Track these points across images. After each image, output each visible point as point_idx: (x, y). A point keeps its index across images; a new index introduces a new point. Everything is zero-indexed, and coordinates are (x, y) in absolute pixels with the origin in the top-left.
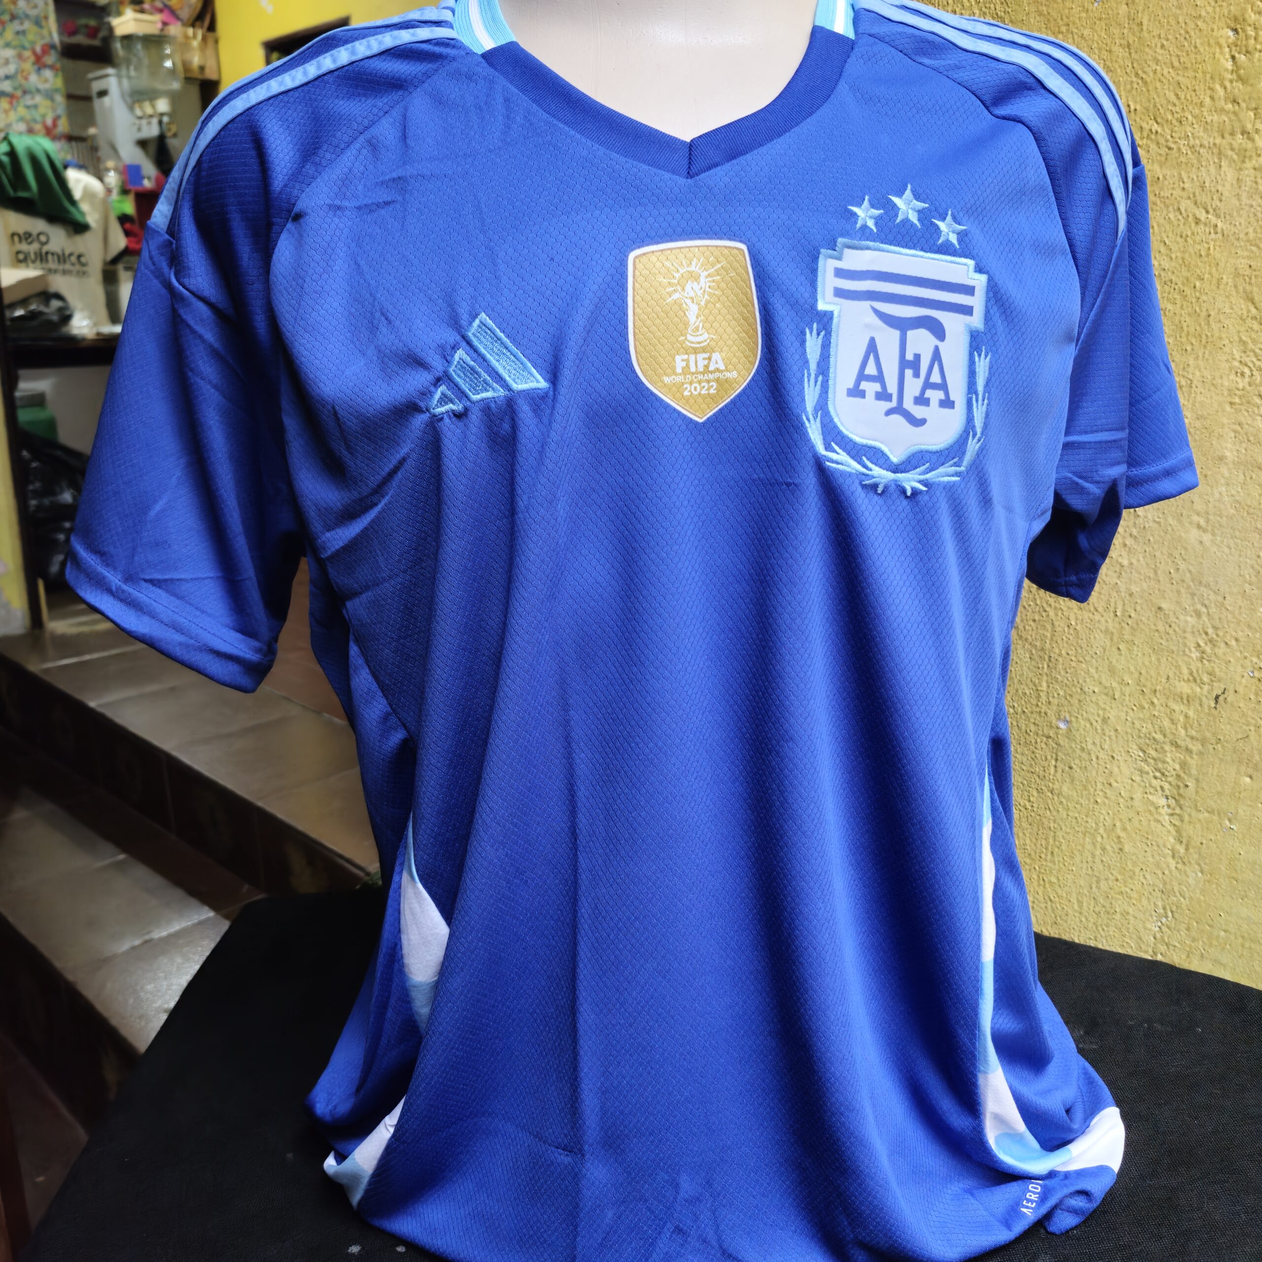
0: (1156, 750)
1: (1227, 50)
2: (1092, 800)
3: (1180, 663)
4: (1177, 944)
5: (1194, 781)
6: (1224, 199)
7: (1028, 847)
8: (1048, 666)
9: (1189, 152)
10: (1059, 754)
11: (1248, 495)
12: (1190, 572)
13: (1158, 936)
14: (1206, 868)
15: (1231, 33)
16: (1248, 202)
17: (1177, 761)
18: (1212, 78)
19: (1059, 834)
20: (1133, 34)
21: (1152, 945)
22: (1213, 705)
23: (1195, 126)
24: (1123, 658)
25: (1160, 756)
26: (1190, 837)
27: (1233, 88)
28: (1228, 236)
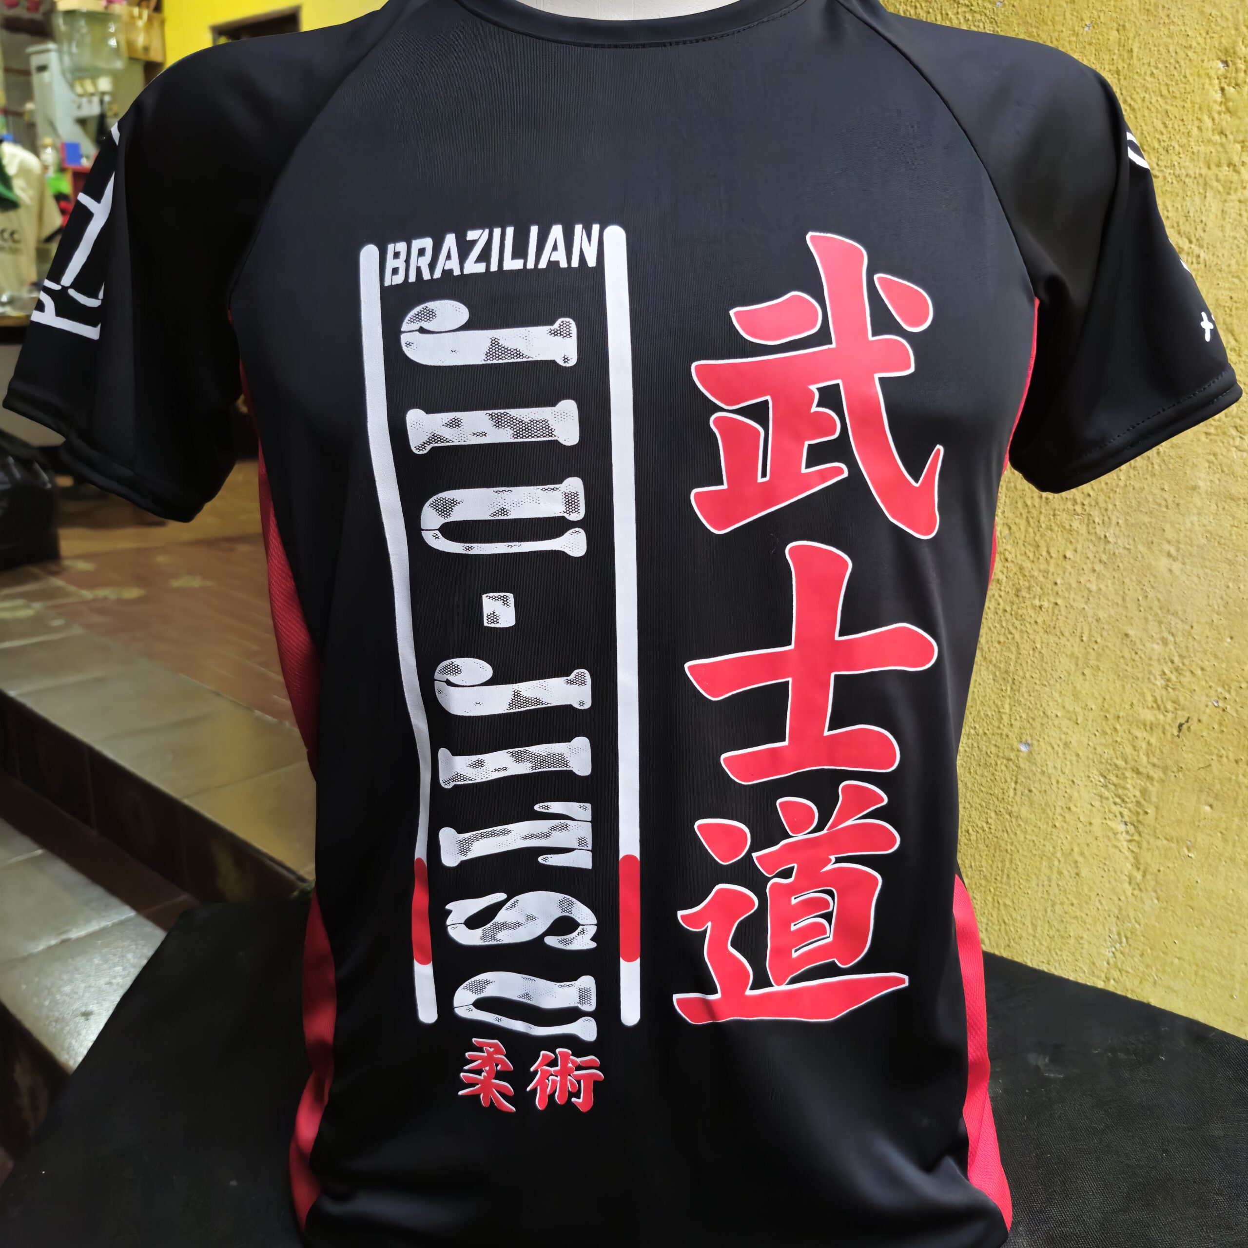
0: (1117, 777)
1: (1216, 81)
2: (1051, 824)
3: (1145, 690)
4: (1130, 970)
5: (1154, 809)
6: (1207, 229)
7: (984, 869)
8: (1012, 688)
9: (1175, 182)
10: (1019, 777)
11: (1220, 526)
12: (1159, 600)
13: (1112, 961)
14: (1162, 895)
15: (1221, 65)
16: (1232, 234)
17: (1138, 787)
18: (1200, 108)
19: (1016, 856)
20: (1123, 60)
21: (1105, 970)
22: (1176, 733)
23: (1181, 156)
24: (1087, 683)
25: (1121, 782)
26: (1147, 863)
27: (1221, 120)
28: (1210, 267)
